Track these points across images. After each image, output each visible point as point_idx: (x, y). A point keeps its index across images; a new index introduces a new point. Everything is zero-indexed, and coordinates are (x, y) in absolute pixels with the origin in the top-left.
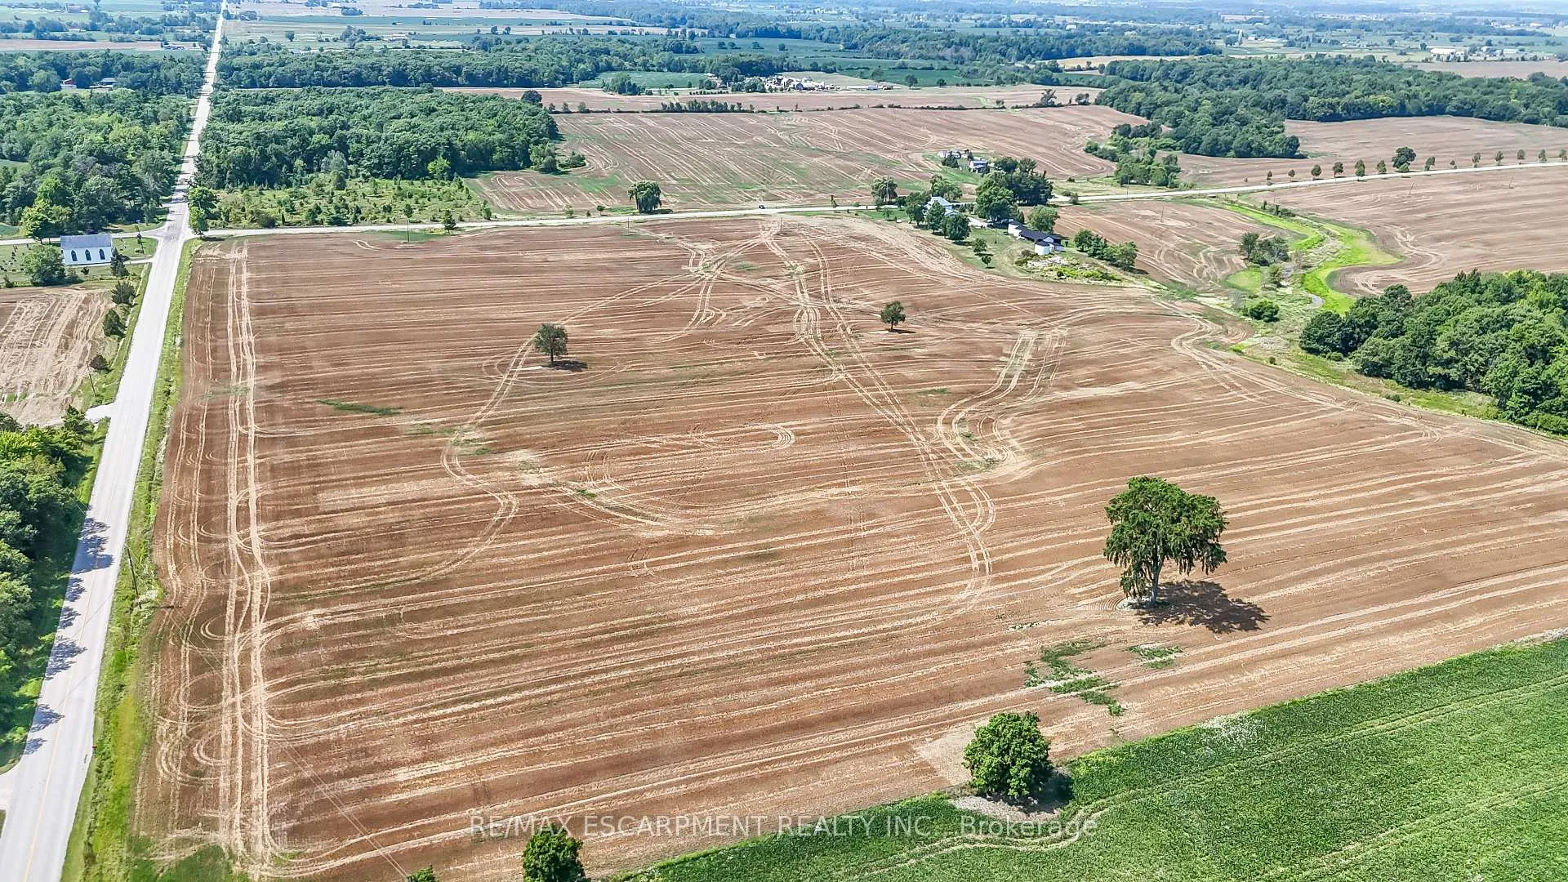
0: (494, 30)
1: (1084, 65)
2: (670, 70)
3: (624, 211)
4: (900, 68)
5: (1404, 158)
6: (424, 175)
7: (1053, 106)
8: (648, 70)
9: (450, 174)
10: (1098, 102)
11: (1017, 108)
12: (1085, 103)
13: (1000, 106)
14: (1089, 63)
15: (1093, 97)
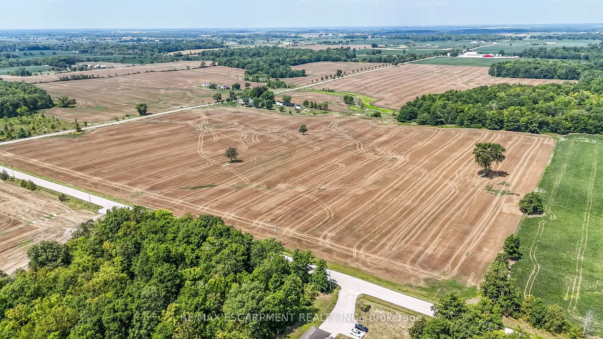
1: (189, 53)
3: (134, 116)
5: (339, 73)
6: (16, 115)
7: (205, 67)
9: (30, 112)
10: (219, 65)
11: (194, 68)
12: (215, 66)
13: (188, 68)
14: (191, 52)
15: (217, 63)
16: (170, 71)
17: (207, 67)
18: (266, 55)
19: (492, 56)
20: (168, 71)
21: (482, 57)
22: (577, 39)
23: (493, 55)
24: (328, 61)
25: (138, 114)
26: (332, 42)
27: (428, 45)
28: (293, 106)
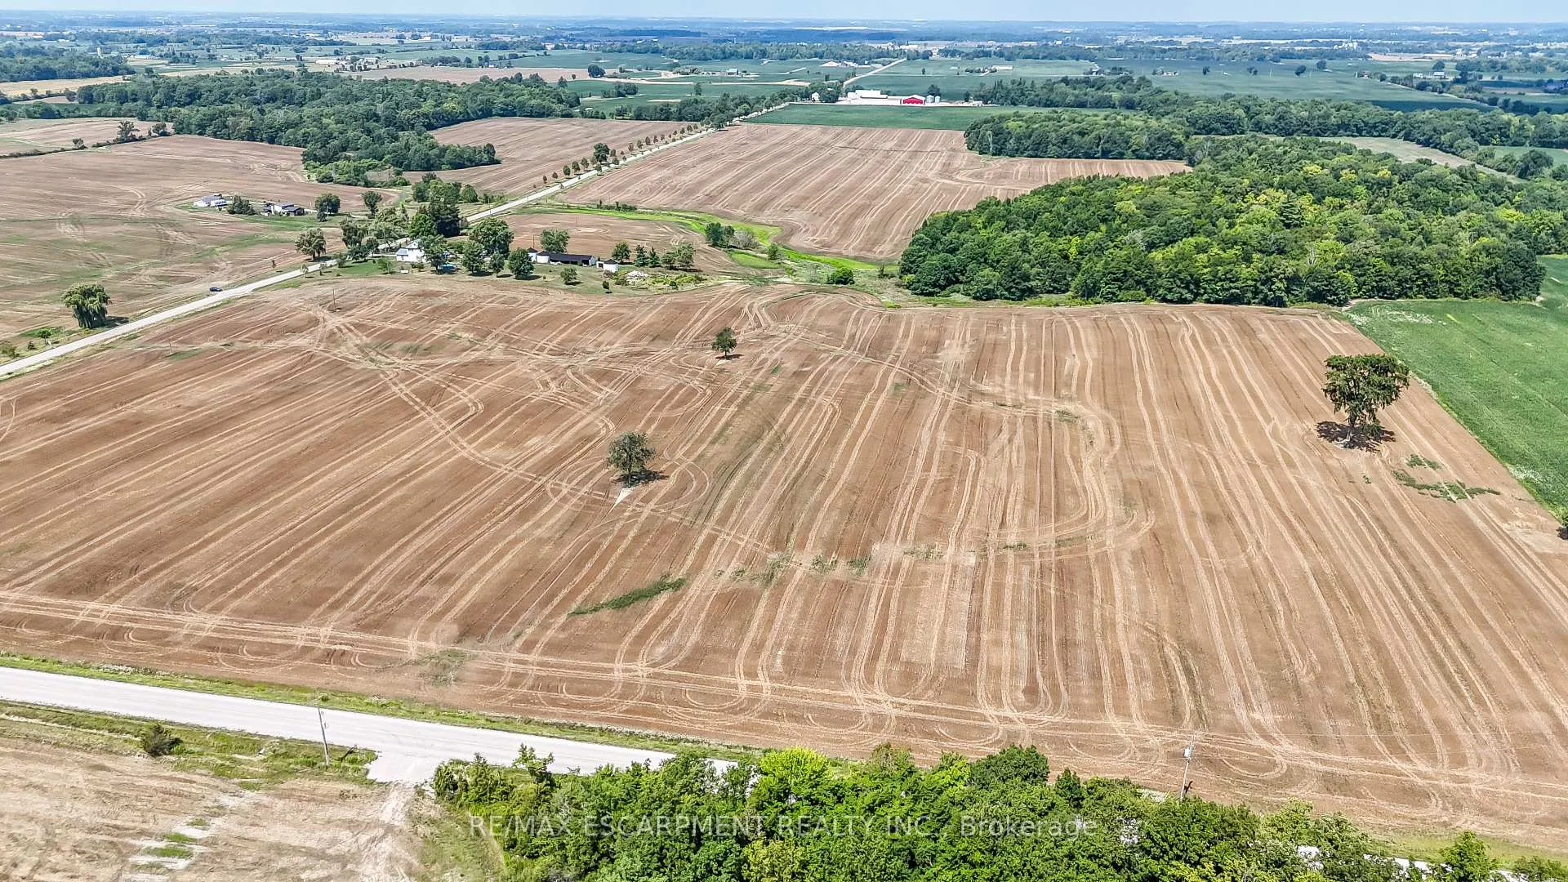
1: (28, 93)
5: (602, 154)
7: (134, 139)
10: (179, 131)
11: (99, 145)
12: (165, 134)
13: (80, 146)
14: (34, 91)
15: (169, 127)
16: (20, 155)
17: (141, 139)
18: (313, 98)
19: (921, 102)
20: (12, 156)
21: (897, 103)
22: (1044, 58)
23: (923, 99)
24: (514, 115)
25: (74, 323)
26: (463, 60)
27: (731, 70)
28: (586, 262)
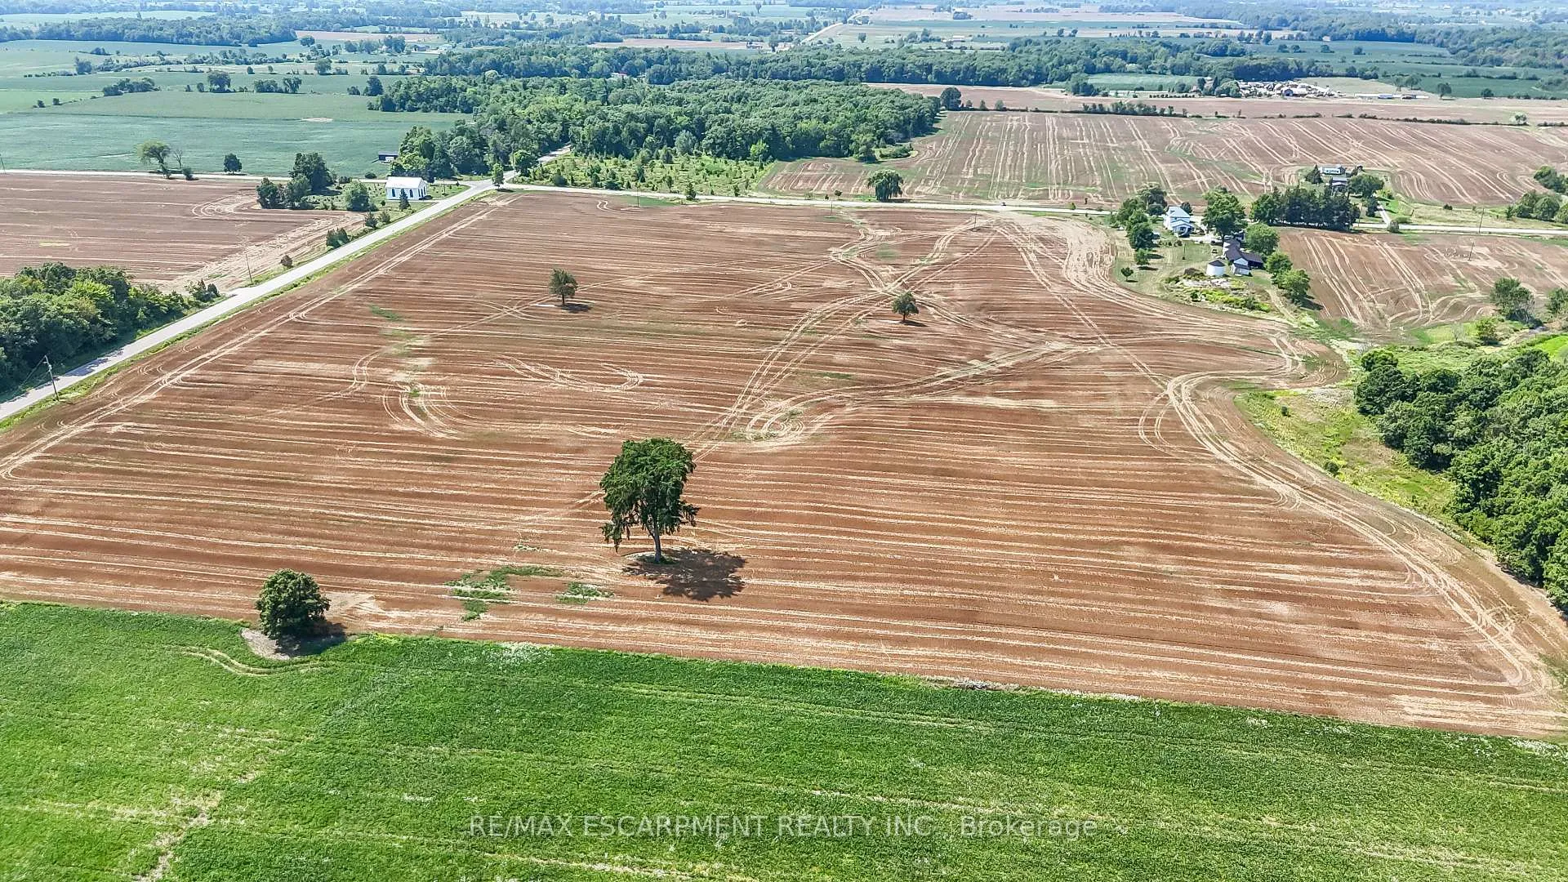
0: (1061, 33)
2: (1173, 73)
3: (862, 198)
4: (1469, 76)
6: (746, 156)
8: (1149, 73)
9: (767, 156)
